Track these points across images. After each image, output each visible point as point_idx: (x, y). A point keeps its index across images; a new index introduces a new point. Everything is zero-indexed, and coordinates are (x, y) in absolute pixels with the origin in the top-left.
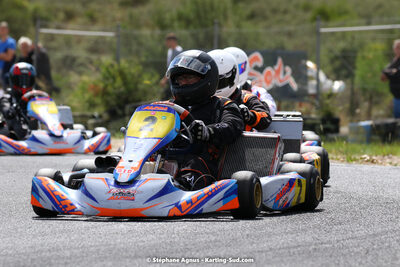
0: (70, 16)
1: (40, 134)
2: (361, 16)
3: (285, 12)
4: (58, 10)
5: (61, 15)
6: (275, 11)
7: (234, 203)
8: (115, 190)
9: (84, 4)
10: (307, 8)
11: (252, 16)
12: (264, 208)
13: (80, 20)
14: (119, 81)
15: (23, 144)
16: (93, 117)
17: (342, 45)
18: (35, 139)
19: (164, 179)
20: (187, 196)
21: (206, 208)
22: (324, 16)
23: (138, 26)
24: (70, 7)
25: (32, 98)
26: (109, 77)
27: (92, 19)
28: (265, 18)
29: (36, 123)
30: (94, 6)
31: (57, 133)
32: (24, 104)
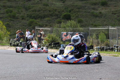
2: (102, 26)
3: (88, 25)
4: (44, 24)
5: (45, 25)
6: (86, 25)
9: (49, 23)
10: (92, 25)
13: (48, 26)
16: (46, 45)
22: (96, 26)
24: (46, 24)
30: (51, 24)
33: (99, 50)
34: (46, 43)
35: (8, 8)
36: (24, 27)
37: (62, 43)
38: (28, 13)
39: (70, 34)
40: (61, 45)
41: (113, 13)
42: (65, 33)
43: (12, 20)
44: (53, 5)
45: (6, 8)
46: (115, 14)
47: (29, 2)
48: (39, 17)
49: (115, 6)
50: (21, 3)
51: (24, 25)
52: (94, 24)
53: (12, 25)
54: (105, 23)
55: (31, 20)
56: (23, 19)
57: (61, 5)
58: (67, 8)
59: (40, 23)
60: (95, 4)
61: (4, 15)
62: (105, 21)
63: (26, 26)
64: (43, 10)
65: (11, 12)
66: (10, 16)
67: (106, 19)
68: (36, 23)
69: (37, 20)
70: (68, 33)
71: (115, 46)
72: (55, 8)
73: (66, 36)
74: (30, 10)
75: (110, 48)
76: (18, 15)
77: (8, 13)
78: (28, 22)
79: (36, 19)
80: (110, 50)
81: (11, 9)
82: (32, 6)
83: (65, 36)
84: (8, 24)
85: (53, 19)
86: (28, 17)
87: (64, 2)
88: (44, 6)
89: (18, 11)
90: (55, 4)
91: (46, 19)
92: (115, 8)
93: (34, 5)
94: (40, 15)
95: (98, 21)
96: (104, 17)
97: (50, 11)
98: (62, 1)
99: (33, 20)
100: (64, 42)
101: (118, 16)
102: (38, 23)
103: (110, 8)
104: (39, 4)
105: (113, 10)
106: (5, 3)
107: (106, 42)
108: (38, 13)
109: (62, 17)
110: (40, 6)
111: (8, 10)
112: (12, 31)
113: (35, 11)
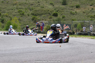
0: (43, 20)
1: (29, 33)
2: (77, 20)
3: (68, 20)
5: (42, 20)
7: (60, 41)
8: (46, 40)
9: (45, 18)
10: (71, 19)
11: (65, 20)
12: (63, 42)
14: (49, 28)
15: (27, 34)
17: (75, 24)
18: (28, 34)
19: (52, 39)
20: (54, 41)
21: (56, 42)
22: (73, 20)
23: (51, 21)
24: (43, 19)
25: (28, 29)
26: (47, 27)
27: (46, 20)
28: (66, 20)
29: (29, 32)
30: (46, 19)
31: (31, 33)
32: (27, 30)
33: (78, 35)
34: (45, 30)
35: (19, 9)
36: (29, 21)
38: (31, 12)
41: (83, 13)
43: (22, 17)
44: (47, 7)
45: (18, 9)
46: (85, 13)
47: (32, 5)
48: (38, 15)
49: (85, 8)
50: (28, 6)
51: (29, 20)
52: (72, 19)
53: (22, 19)
54: (79, 18)
55: (33, 16)
56: (28, 16)
57: (52, 7)
58: (55, 9)
60: (72, 7)
61: (17, 13)
63: (30, 20)
64: (41, 10)
65: (21, 11)
66: (20, 14)
67: (79, 16)
71: (88, 32)
72: (48, 9)
74: (33, 10)
76: (25, 13)
77: (19, 12)
78: (32, 18)
79: (36, 16)
81: (21, 10)
82: (34, 8)
84: (19, 19)
85: (47, 16)
86: (32, 14)
87: (53, 6)
88: (41, 8)
89: (26, 11)
90: (48, 7)
91: (43, 16)
92: (85, 9)
93: (35, 8)
94: (39, 13)
95: (74, 17)
96: (78, 14)
97: (45, 11)
98: (53, 5)
101: (87, 14)
102: (38, 18)
103: (81, 9)
104: (38, 7)
105: (83, 10)
106: (18, 6)
107: (81, 30)
108: (38, 12)
109: (52, 14)
110: (39, 8)
111: (20, 10)
112: (22, 23)
113: (36, 11)
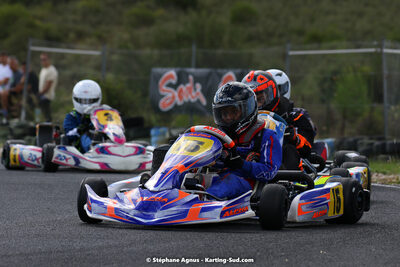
3: (281, 36)
5: (72, 36)
6: (271, 35)
10: (301, 33)
22: (317, 40)
24: (81, 28)
28: (262, 41)
37: (153, 118)
39: (197, 80)
40: (153, 132)
42: (172, 72)
52: (311, 29)
54: (362, 24)
59: (53, 26)
62: (361, 15)
67: (367, 5)
68: (31, 26)
69: (38, 11)
70: (187, 74)
73: (174, 87)
75: (384, 145)
79: (27, 4)
80: (384, 153)
83: (170, 85)
85: (113, 5)
95: (328, 13)
99: (18, 8)
100: (166, 118)
102: (38, 23)
107: (366, 114)
